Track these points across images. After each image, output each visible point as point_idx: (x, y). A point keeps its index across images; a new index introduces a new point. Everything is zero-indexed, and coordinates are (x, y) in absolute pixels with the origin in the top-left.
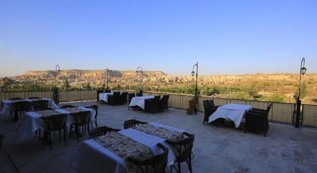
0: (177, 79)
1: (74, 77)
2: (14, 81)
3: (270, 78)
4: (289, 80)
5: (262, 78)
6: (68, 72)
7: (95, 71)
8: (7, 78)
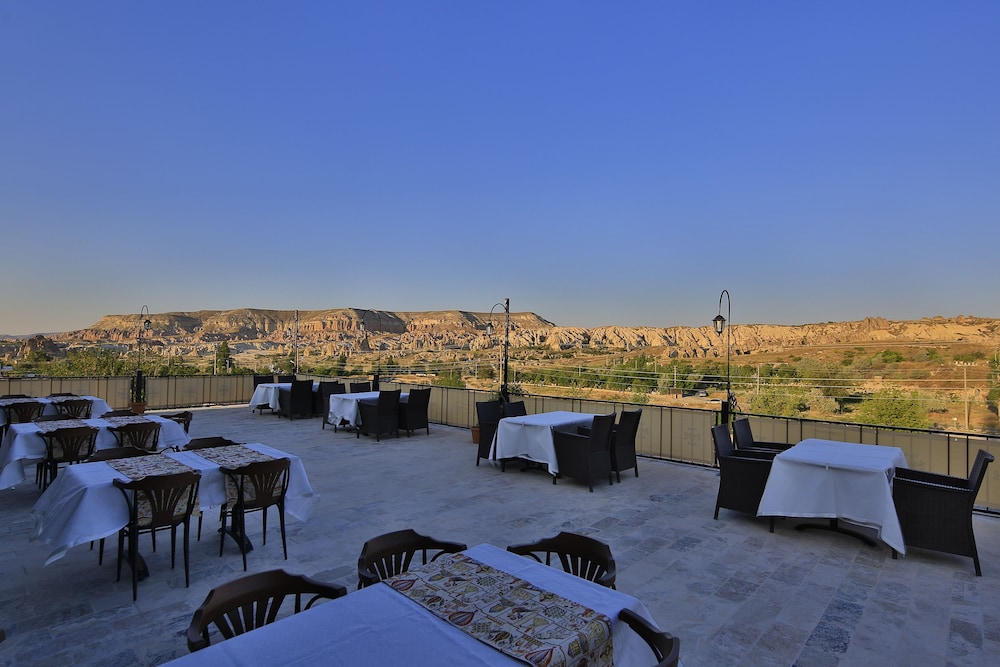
0: (587, 338)
1: (252, 333)
2: (64, 346)
3: (911, 333)
4: (980, 340)
5: (882, 335)
6: (232, 317)
7: (317, 313)
8: (40, 337)
